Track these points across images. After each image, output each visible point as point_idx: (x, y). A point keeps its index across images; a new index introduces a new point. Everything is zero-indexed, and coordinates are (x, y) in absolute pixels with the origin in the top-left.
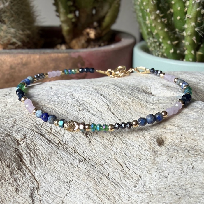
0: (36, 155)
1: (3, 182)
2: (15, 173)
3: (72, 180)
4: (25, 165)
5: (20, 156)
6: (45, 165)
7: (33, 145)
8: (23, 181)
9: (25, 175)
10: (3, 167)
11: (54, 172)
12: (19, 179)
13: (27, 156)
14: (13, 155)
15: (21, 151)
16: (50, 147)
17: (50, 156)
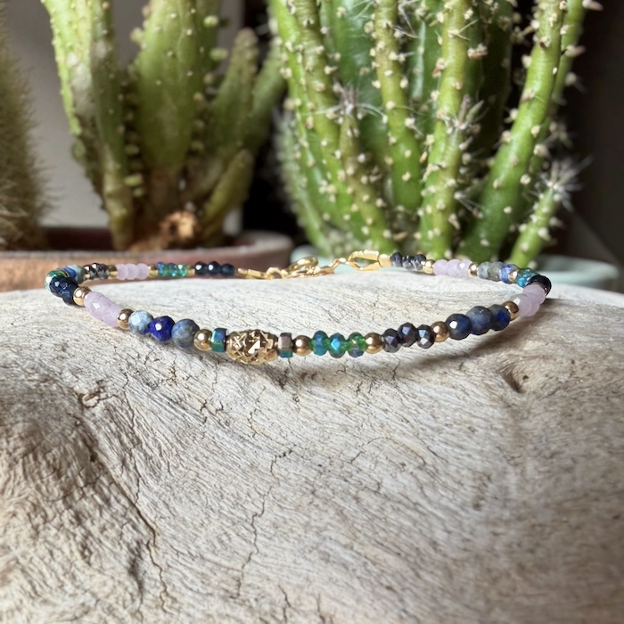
0: (137, 442)
1: (38, 526)
2: (77, 495)
3: (260, 512)
4: (107, 473)
5: (91, 443)
6: (169, 471)
7: (127, 413)
8: (103, 522)
9: (107, 501)
10: (39, 473)
11: (198, 492)
12: (89, 514)
13: (110, 442)
14: (70, 438)
15: (93, 427)
16: (180, 416)
17: (181, 443)
